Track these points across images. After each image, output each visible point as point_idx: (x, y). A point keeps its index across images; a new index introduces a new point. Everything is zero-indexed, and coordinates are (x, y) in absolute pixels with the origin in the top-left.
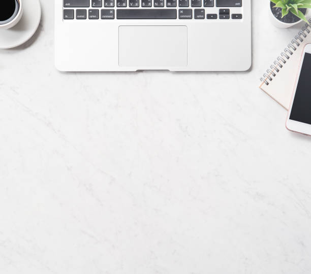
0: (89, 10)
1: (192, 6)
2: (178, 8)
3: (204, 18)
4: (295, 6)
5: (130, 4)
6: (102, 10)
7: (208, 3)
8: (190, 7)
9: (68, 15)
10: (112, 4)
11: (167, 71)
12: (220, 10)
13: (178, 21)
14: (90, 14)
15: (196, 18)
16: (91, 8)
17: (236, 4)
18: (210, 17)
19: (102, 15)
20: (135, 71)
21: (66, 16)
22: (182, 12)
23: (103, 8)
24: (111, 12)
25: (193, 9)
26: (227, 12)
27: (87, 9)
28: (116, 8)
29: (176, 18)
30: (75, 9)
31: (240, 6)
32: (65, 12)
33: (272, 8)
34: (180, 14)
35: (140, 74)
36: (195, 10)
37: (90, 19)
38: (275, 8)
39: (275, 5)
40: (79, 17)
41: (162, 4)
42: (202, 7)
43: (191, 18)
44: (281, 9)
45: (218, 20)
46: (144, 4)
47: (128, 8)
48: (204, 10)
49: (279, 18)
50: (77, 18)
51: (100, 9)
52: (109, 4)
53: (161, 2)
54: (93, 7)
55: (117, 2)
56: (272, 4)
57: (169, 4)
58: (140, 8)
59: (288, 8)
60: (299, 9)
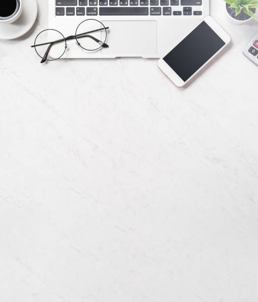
0: (77, 8)
1: (161, 5)
2: (149, 6)
3: (170, 15)
4: (247, 7)
5: (110, 3)
6: (87, 8)
7: (174, 2)
8: (159, 6)
9: (59, 12)
10: (95, 3)
11: (141, 57)
12: (184, 8)
13: (149, 17)
14: (77, 11)
15: (164, 14)
16: (78, 6)
17: (197, 3)
18: (176, 13)
19: (87, 12)
20: (114, 57)
21: (58, 13)
22: (152, 9)
23: (88, 6)
24: (95, 9)
25: (162, 7)
26: (190, 9)
27: (75, 7)
28: (98, 6)
29: (148, 15)
30: (65, 7)
31: (201, 4)
32: (57, 10)
33: (227, 9)
34: (151, 11)
35: (119, 61)
36: (164, 8)
37: (77, 15)
38: (230, 8)
39: (230, 5)
40: (68, 13)
41: (136, 3)
42: (169, 6)
43: (160, 15)
44: (235, 9)
45: (182, 16)
46: (121, 3)
47: (109, 6)
48: (171, 8)
49: (233, 16)
50: (67, 15)
51: (86, 7)
52: (93, 3)
53: (136, 1)
54: (80, 5)
55: (100, 1)
56: (228, 5)
57: (142, 3)
58: (119, 6)
59: (241, 8)
60: (249, 9)
